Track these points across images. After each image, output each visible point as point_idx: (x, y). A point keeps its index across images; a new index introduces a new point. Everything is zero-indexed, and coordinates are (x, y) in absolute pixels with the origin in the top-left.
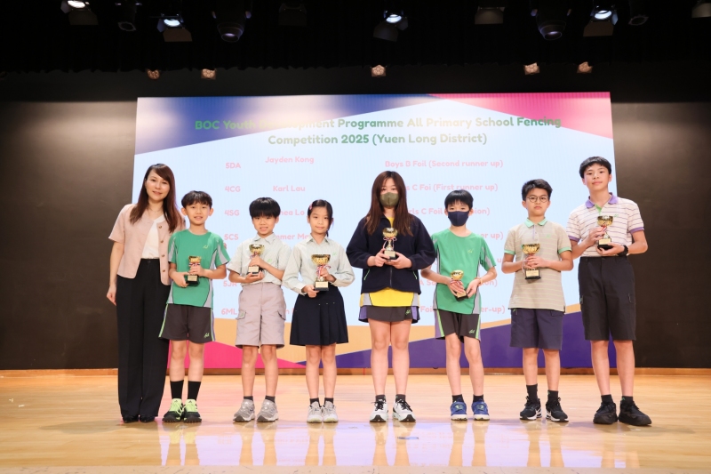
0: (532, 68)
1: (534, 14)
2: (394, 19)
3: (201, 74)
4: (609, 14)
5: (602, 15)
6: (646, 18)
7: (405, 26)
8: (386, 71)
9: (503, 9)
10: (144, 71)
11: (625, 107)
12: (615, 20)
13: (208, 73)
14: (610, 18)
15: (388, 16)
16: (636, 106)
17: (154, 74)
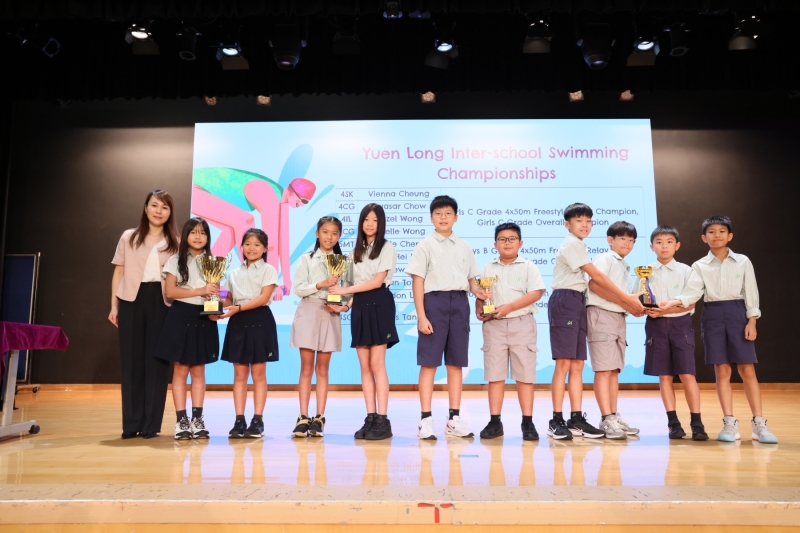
0: (577, 96)
1: (580, 44)
2: (445, 48)
3: (256, 100)
4: (650, 45)
5: (645, 46)
6: (686, 50)
7: (455, 54)
8: (436, 98)
9: (550, 39)
10: (202, 98)
11: (664, 133)
12: (657, 51)
13: (263, 100)
14: (652, 49)
15: (439, 44)
16: (674, 133)
17: (211, 101)
